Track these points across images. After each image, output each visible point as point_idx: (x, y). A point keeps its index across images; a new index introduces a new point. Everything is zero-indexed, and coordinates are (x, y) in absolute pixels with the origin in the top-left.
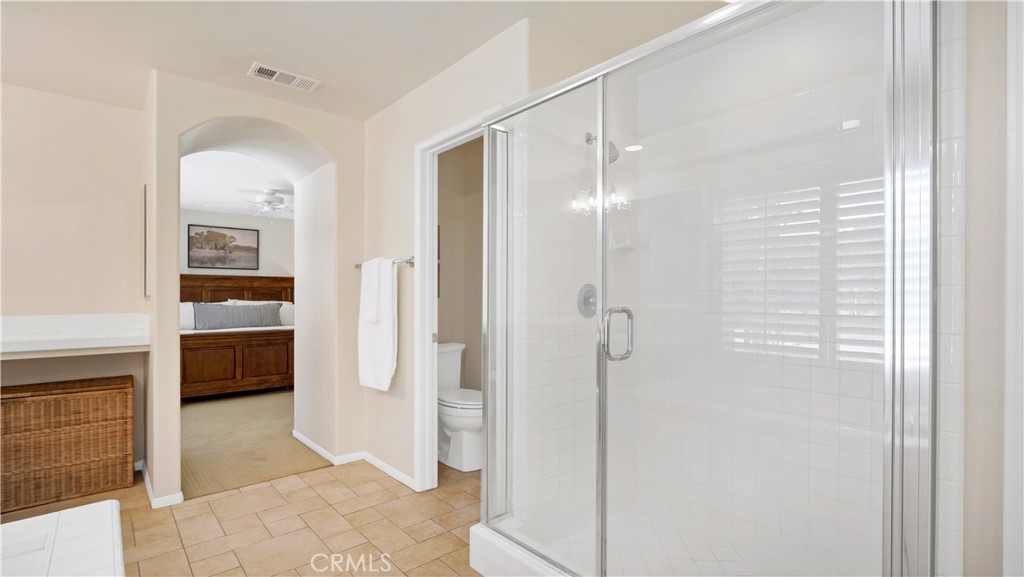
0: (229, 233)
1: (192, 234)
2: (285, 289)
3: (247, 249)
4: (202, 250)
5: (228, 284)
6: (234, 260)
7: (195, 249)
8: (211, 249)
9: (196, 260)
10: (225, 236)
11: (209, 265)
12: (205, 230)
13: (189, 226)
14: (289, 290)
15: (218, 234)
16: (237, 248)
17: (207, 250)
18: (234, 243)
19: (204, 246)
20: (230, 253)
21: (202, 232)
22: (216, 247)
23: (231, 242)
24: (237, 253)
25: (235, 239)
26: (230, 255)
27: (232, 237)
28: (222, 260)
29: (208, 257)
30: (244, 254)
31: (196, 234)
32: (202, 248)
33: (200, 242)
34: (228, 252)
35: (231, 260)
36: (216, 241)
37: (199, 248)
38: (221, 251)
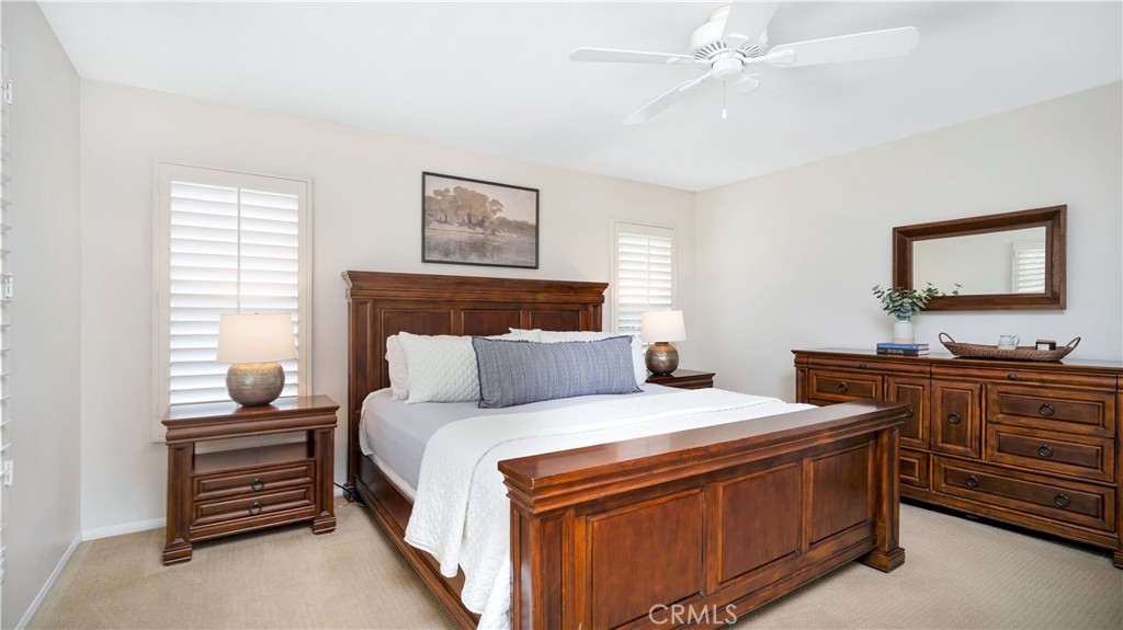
0: (491, 193)
1: (429, 193)
2: (585, 304)
3: (520, 227)
4: (446, 227)
5: (496, 296)
6: (498, 249)
7: (434, 225)
8: (461, 225)
9: (436, 248)
10: (484, 198)
11: (457, 258)
12: (451, 185)
14: (591, 309)
15: (473, 193)
16: (504, 223)
17: (455, 227)
18: (499, 215)
19: (449, 219)
20: (493, 234)
21: (447, 190)
22: (470, 221)
23: (494, 212)
24: (503, 234)
25: (501, 205)
26: (492, 237)
27: (495, 202)
28: (478, 247)
29: (456, 242)
30: (515, 236)
31: (436, 192)
32: (446, 222)
33: (442, 211)
34: (489, 232)
35: (495, 247)
36: (470, 209)
37: (440, 222)
38: (479, 230)
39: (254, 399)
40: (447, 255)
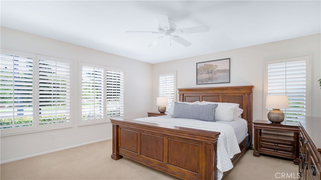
0: (214, 63)
1: (198, 68)
3: (224, 71)
4: (202, 75)
6: (216, 79)
8: (206, 74)
10: (212, 65)
12: (203, 64)
13: (197, 63)
15: (209, 65)
16: (219, 71)
17: (204, 75)
18: (217, 69)
19: (203, 73)
20: (215, 75)
21: (202, 66)
22: (208, 72)
23: (215, 68)
24: (218, 74)
25: (217, 66)
26: (215, 76)
27: (216, 66)
28: (211, 79)
29: (205, 79)
30: (222, 74)
31: (200, 67)
32: (202, 74)
33: (201, 71)
34: (214, 74)
35: (215, 78)
36: (208, 69)
37: (201, 74)
38: (211, 74)
39: (162, 112)
40: (202, 82)
